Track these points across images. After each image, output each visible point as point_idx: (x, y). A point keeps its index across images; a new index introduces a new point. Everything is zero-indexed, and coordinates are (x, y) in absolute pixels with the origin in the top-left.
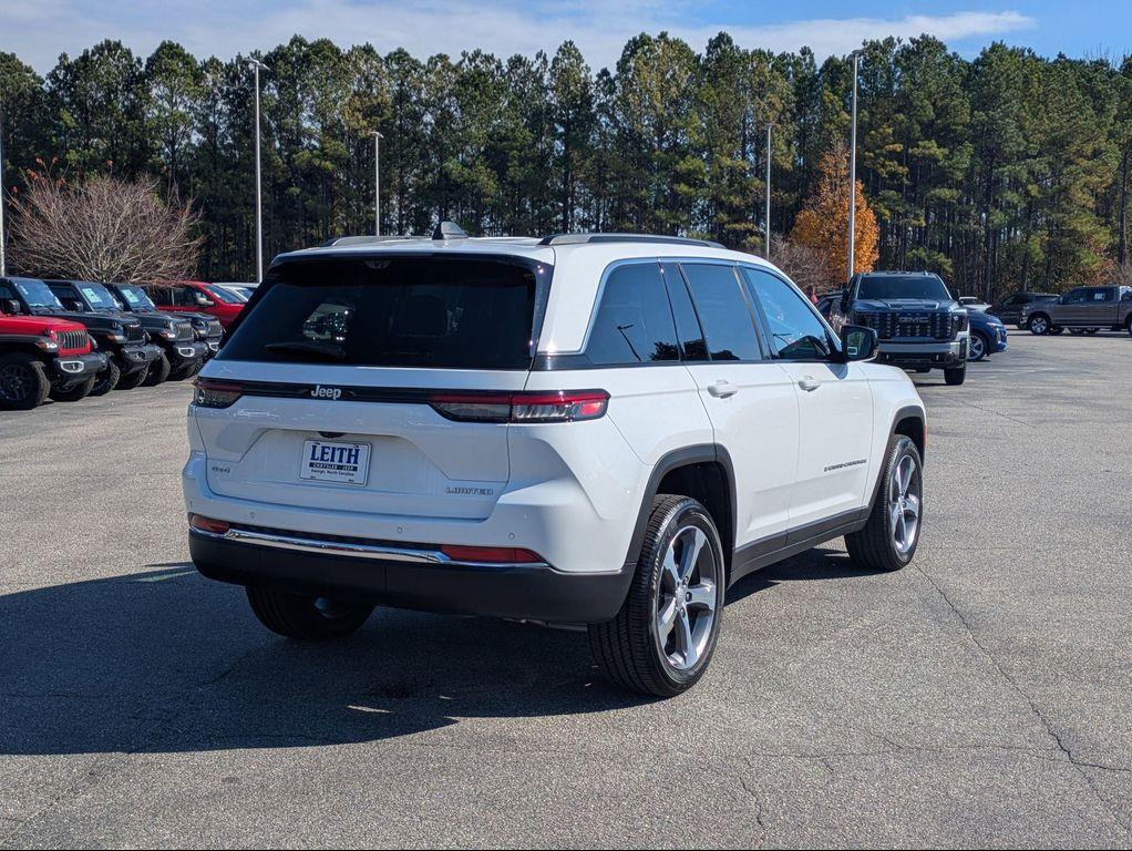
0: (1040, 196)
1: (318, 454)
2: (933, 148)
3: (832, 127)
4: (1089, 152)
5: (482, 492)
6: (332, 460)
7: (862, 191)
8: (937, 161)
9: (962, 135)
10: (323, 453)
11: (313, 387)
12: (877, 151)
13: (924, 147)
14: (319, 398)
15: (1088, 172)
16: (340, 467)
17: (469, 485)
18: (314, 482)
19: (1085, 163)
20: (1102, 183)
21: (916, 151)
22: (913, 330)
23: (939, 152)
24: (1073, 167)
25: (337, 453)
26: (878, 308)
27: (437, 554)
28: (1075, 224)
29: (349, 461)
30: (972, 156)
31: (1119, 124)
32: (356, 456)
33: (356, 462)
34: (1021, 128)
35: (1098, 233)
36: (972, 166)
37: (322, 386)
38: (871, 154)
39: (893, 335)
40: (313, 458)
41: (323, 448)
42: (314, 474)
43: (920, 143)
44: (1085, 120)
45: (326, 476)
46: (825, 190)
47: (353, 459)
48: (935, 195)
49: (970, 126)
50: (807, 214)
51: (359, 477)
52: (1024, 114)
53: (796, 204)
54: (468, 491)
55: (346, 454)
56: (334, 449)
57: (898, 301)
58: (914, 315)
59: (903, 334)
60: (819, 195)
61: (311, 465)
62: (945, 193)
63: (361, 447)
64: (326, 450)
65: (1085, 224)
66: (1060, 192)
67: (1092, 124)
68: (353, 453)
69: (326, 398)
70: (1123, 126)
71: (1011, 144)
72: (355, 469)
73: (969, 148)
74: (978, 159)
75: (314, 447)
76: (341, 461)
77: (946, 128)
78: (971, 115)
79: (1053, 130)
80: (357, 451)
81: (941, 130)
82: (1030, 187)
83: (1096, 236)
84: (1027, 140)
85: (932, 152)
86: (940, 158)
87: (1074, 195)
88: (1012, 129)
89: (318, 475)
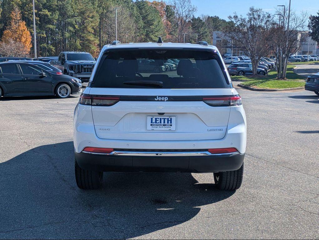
0: (78, 29)
1: (154, 121)
2: (46, 12)
3: (14, 3)
4: (91, 16)
5: (220, 130)
6: (161, 122)
7: (25, 25)
8: (48, 16)
9: (55, 8)
11: (156, 97)
12: (29, 12)
13: (44, 12)
14: (158, 101)
15: (92, 22)
16: (165, 125)
17: (215, 128)
18: (153, 131)
19: (90, 19)
20: (95, 25)
21: (41, 13)
22: (88, 70)
23: (49, 14)
24: (87, 21)
25: (162, 121)
26: (76, 63)
27: (207, 152)
28: (89, 38)
29: (168, 123)
30: (58, 15)
31: (98, 8)
33: (171, 123)
34: (72, 7)
35: (96, 40)
36: (59, 18)
38: (27, 13)
39: (82, 72)
40: (152, 122)
41: (156, 119)
42: (153, 128)
43: (43, 10)
44: (90, 6)
45: (158, 128)
46: (13, 24)
47: (169, 122)
48: (48, 27)
49: (57, 6)
50: (8, 31)
51: (173, 128)
52: (73, 3)
53: (3, 28)
54: (214, 130)
55: (166, 121)
56: (161, 119)
57: (82, 61)
58: (88, 65)
59: (85, 71)
60: (11, 25)
61: (151, 125)
62: (51, 26)
63: (172, 117)
64: (157, 119)
65: (92, 38)
66: (84, 27)
67: (92, 7)
68: (169, 119)
70: (100, 9)
71: (69, 12)
72: (171, 125)
73: (58, 13)
74: (60, 16)
75: (152, 119)
76: (164, 122)
77: (50, 6)
78: (57, 2)
79: (81, 9)
80: (171, 119)
81: (48, 6)
82: (76, 26)
83: (95, 41)
84: (74, 12)
85: (46, 13)
86: (49, 15)
87: (88, 29)
88: (70, 8)
89: (155, 129)
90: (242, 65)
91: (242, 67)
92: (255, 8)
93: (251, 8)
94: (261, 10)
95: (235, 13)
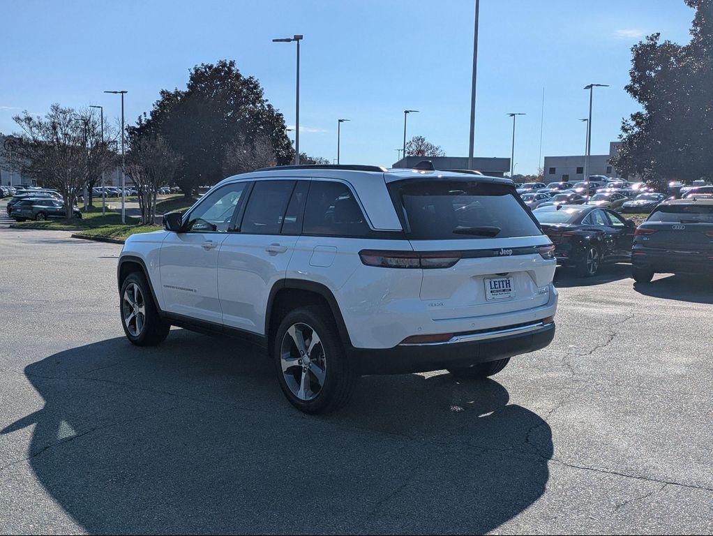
1: (493, 286)
6: (500, 287)
10: (495, 285)
16: (504, 291)
18: (495, 301)
25: (501, 283)
32: (509, 283)
33: (510, 286)
37: (504, 249)
40: (491, 288)
41: (495, 282)
47: (508, 285)
51: (512, 293)
55: (505, 283)
56: (499, 282)
61: (491, 292)
63: (510, 279)
69: (506, 255)
72: (510, 290)
75: (491, 283)
76: (503, 287)
80: (509, 281)
89: (495, 297)
90: (41, 203)
91: (41, 205)
92: (62, 107)
93: (54, 107)
94: (73, 110)
95: (26, 112)
